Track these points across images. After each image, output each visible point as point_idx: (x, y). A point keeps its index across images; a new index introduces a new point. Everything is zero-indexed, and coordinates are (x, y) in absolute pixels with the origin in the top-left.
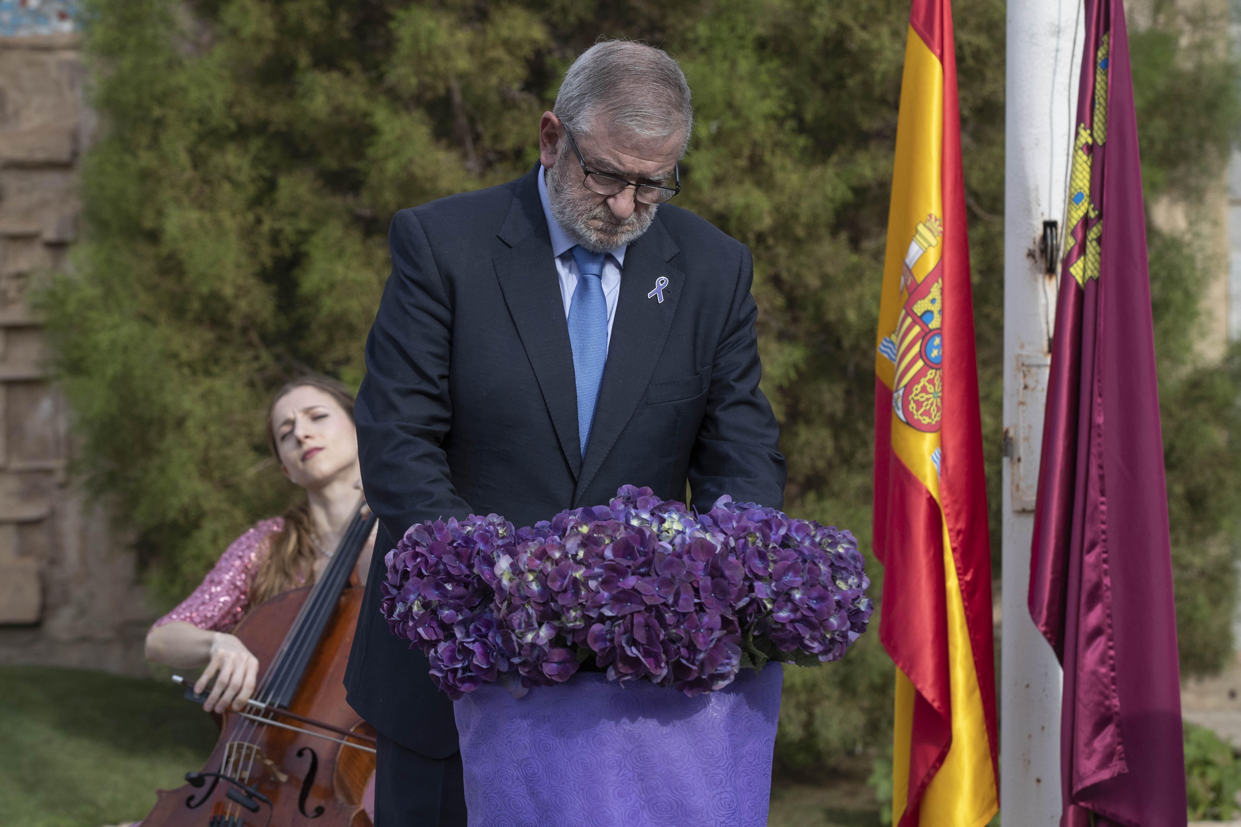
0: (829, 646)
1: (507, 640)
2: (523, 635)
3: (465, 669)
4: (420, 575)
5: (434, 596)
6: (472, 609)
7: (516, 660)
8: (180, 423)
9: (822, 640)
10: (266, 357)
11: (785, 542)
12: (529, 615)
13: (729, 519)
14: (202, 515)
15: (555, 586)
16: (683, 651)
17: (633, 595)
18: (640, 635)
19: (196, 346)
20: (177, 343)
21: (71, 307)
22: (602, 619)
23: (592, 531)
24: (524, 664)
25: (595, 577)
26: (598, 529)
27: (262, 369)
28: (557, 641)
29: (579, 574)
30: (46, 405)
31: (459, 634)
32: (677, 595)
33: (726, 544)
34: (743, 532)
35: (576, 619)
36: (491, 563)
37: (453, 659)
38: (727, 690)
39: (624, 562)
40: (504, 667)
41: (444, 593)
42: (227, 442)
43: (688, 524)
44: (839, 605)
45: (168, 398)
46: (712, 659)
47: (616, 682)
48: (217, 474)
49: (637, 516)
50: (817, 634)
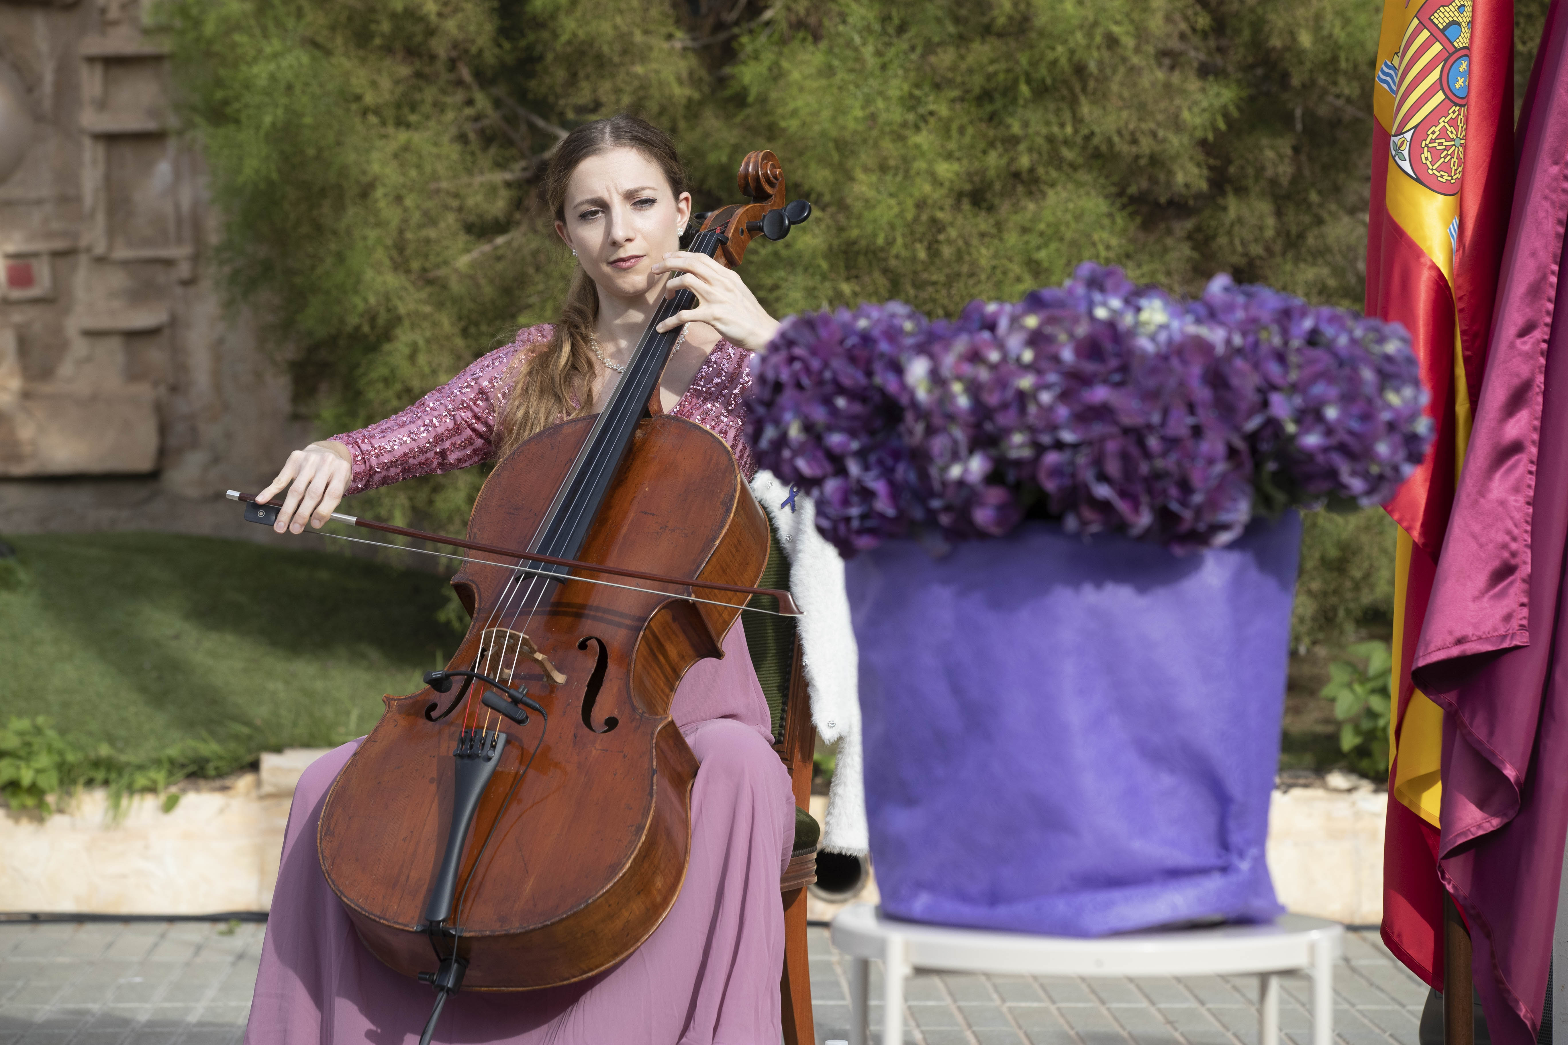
0: (1375, 484)
1: (924, 475)
2: (945, 469)
3: (863, 517)
4: (799, 386)
5: (819, 415)
6: (872, 433)
7: (936, 504)
8: (365, 192)
9: (1365, 475)
10: (482, 101)
11: (1313, 339)
12: (955, 442)
13: (1230, 308)
14: (396, 320)
15: (992, 399)
16: (1174, 492)
17: (1103, 412)
18: (1113, 468)
19: (385, 83)
20: (359, 80)
21: (210, 28)
22: (1059, 445)
23: (1042, 325)
24: (947, 509)
25: (1048, 387)
26: (1051, 320)
27: (477, 118)
28: (994, 478)
29: (1026, 382)
30: (163, 169)
31: (854, 468)
32: (1166, 413)
33: (1228, 342)
34: (1250, 326)
35: (1021, 446)
36: (898, 369)
37: (846, 502)
38: (1231, 546)
39: (1089, 367)
40: (918, 513)
41: (834, 411)
42: (430, 220)
43: (1173, 315)
44: (1392, 426)
45: (351, 157)
46: (1213, 503)
47: (1077, 536)
48: (415, 265)
49: (1104, 304)
50: (1359, 467)
